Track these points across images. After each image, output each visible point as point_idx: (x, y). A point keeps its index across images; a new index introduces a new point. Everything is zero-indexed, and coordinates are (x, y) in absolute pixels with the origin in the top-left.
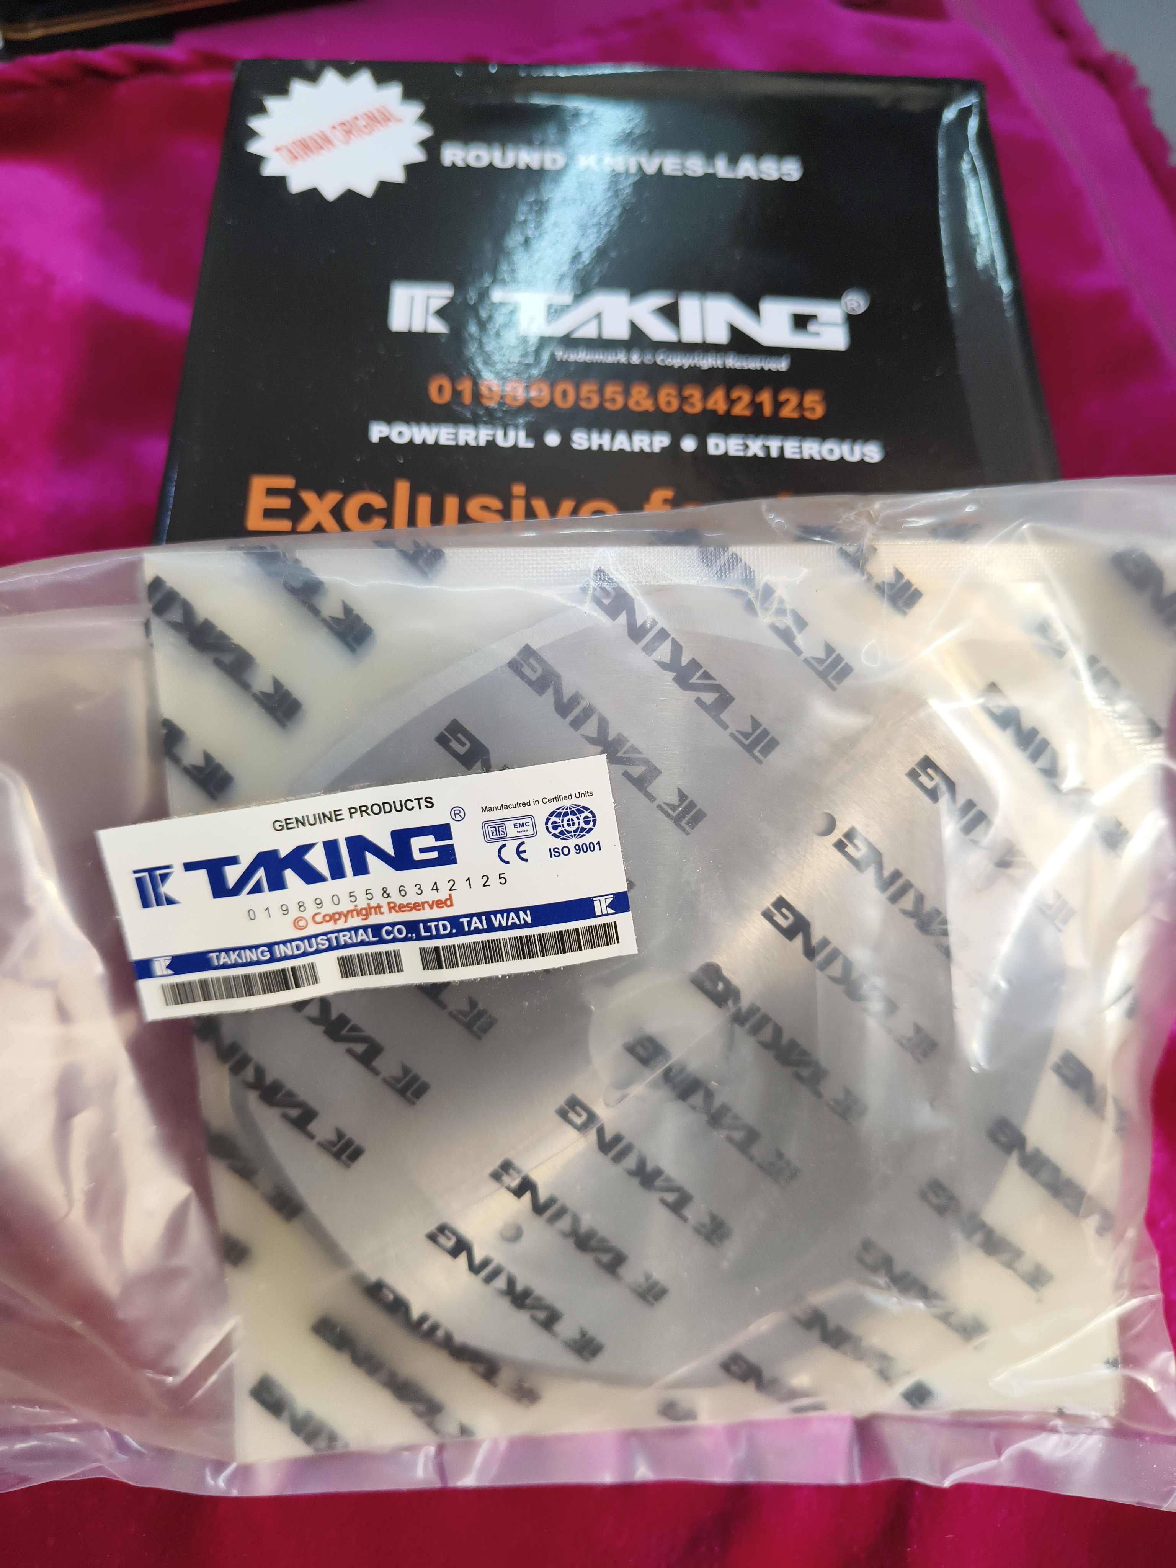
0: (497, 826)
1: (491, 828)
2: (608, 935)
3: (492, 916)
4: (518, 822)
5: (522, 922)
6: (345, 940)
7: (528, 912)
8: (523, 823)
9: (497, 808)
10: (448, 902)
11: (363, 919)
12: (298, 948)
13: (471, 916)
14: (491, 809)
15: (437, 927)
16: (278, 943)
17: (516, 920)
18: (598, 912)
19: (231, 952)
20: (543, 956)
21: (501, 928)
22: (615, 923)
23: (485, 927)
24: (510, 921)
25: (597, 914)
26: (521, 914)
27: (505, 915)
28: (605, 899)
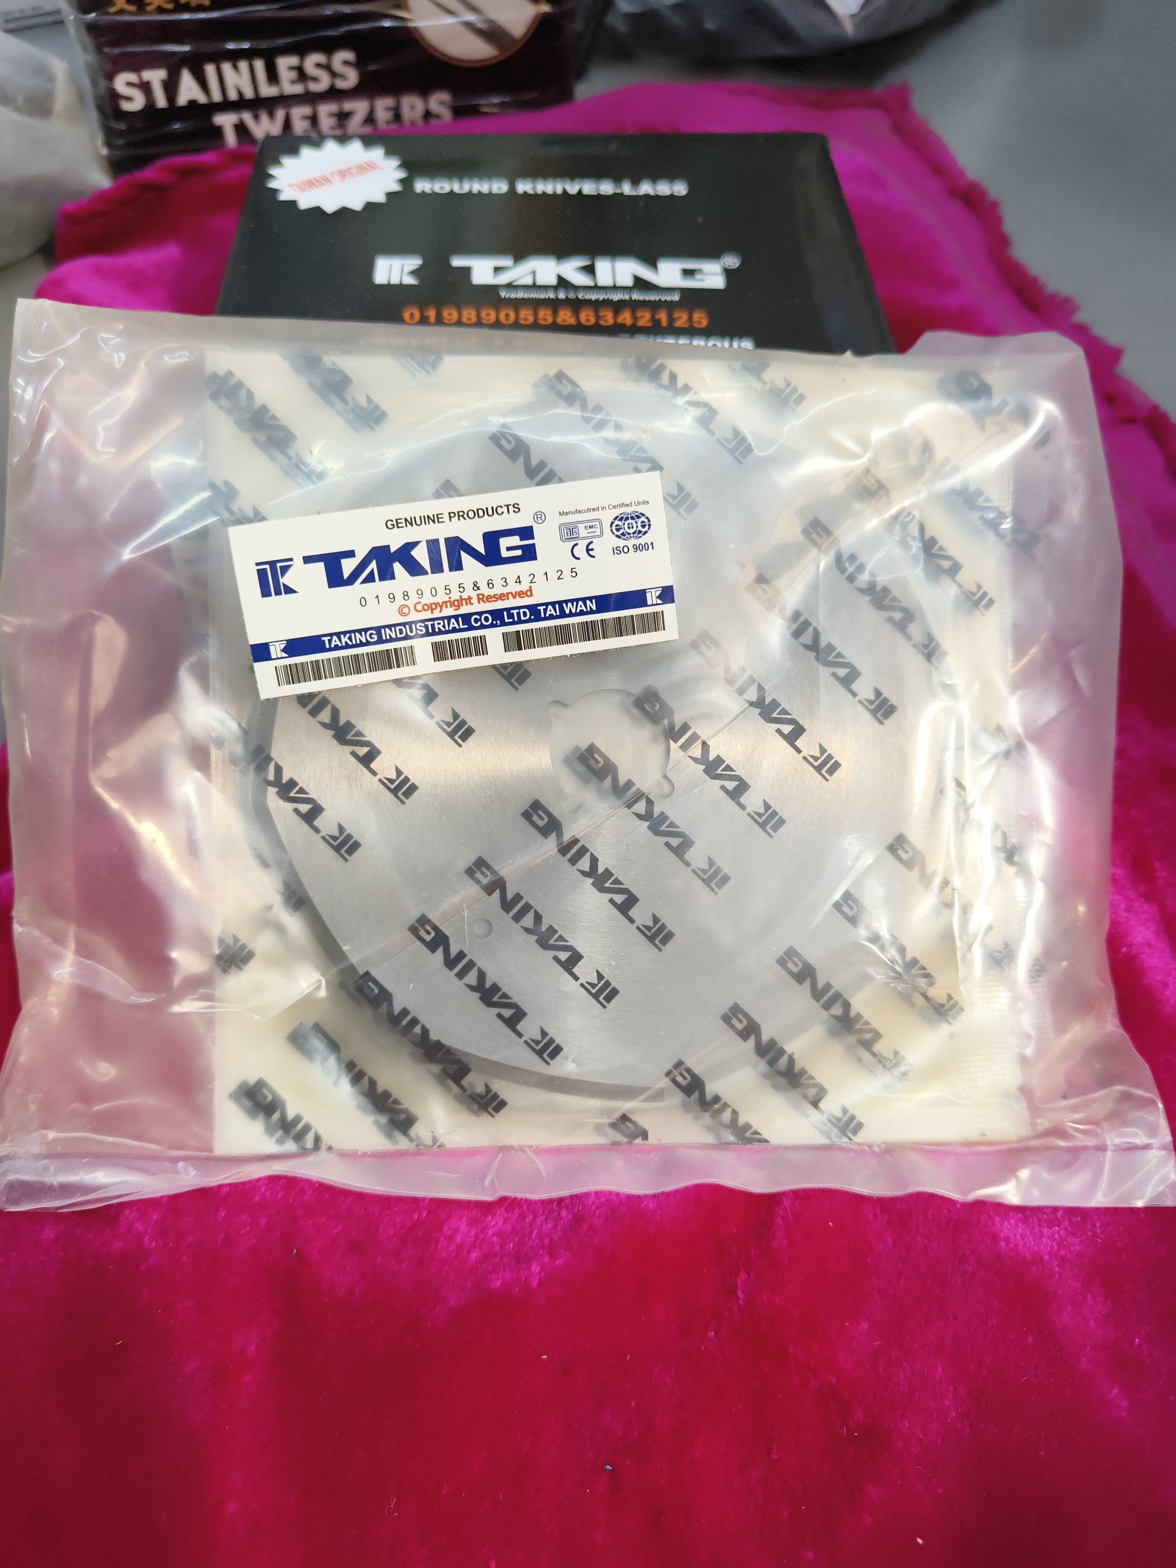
0: (571, 528)
1: (566, 529)
2: (655, 623)
3: (564, 605)
4: (588, 524)
5: (589, 610)
6: (439, 628)
7: (594, 601)
8: (592, 526)
9: (572, 513)
10: (529, 593)
11: (455, 610)
12: (401, 632)
13: (547, 604)
14: (567, 513)
15: (518, 614)
16: (384, 627)
17: (583, 608)
18: (649, 603)
19: (342, 636)
20: (605, 638)
21: (571, 615)
22: (662, 612)
23: (558, 614)
24: (579, 608)
25: (648, 604)
26: (588, 602)
27: (575, 603)
28: (656, 591)
